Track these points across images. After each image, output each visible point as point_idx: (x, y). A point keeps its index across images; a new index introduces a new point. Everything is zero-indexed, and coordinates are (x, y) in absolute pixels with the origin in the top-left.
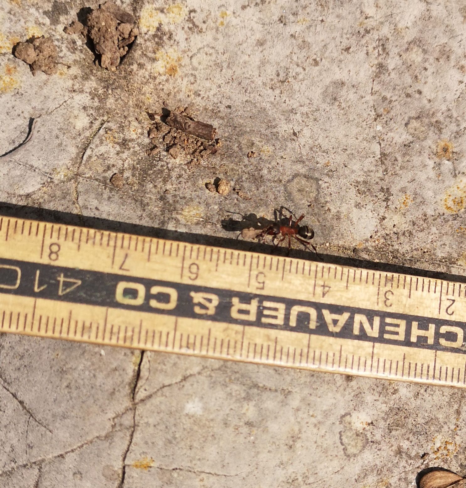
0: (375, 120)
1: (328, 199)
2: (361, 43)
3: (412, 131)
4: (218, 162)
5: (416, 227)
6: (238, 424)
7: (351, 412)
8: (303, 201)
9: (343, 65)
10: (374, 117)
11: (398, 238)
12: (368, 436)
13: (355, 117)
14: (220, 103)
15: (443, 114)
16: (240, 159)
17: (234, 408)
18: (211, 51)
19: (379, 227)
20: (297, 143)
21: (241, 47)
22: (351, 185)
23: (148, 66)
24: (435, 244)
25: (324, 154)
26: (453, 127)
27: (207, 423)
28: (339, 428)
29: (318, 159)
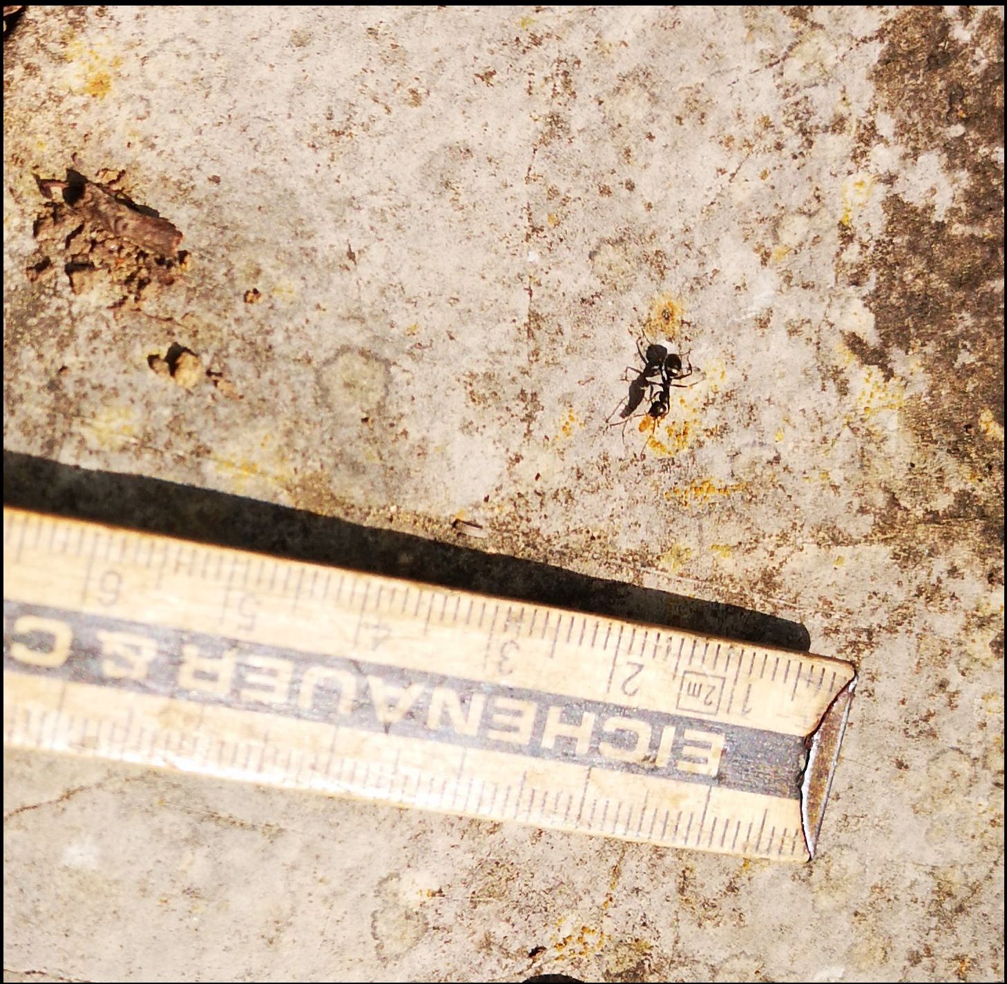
0: (528, 236)
1: (406, 409)
2: (517, 66)
3: (603, 270)
4: (180, 307)
5: (582, 481)
6: (168, 893)
7: (401, 872)
8: (353, 410)
9: (472, 111)
10: (525, 231)
11: (542, 504)
12: (428, 917)
13: (486, 229)
14: (198, 167)
15: (673, 237)
16: (228, 304)
17: (163, 859)
18: (190, 49)
19: (505, 478)
20: (354, 277)
21: (255, 44)
22: (459, 380)
23: (48, 72)
24: (616, 520)
25: (409, 306)
26: (691, 268)
27: (106, 886)
28: (373, 904)
29: (394, 317)
